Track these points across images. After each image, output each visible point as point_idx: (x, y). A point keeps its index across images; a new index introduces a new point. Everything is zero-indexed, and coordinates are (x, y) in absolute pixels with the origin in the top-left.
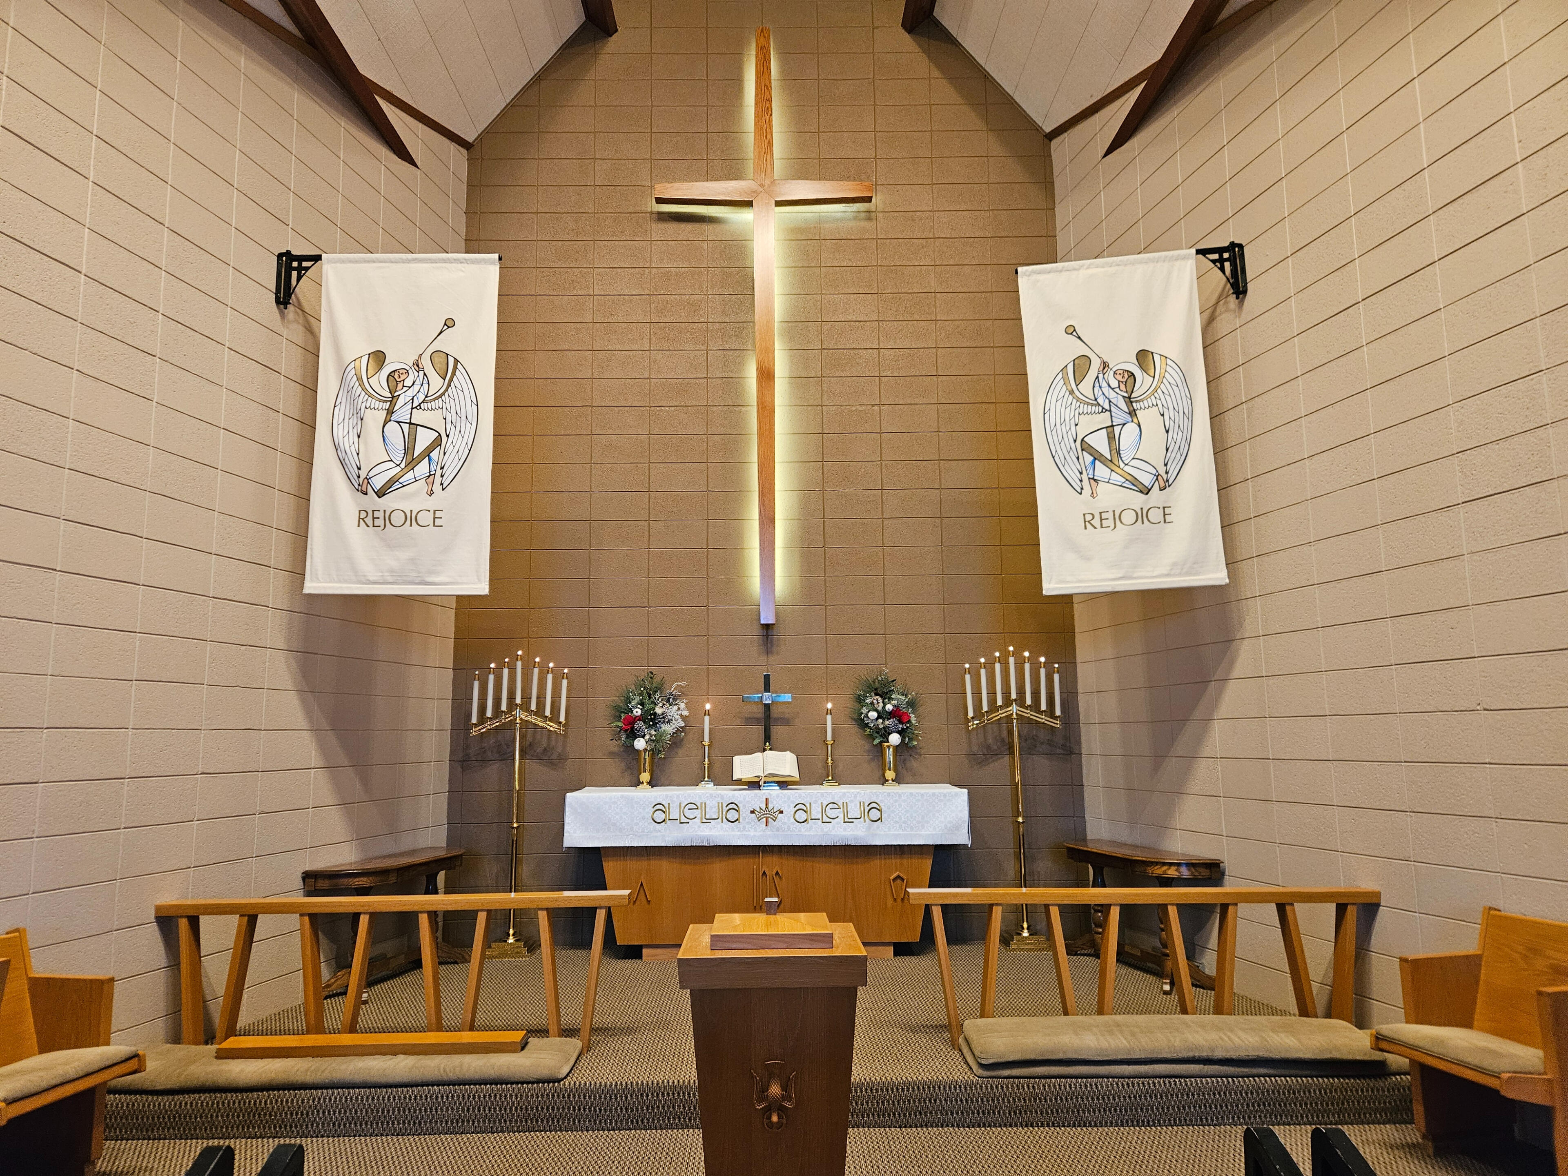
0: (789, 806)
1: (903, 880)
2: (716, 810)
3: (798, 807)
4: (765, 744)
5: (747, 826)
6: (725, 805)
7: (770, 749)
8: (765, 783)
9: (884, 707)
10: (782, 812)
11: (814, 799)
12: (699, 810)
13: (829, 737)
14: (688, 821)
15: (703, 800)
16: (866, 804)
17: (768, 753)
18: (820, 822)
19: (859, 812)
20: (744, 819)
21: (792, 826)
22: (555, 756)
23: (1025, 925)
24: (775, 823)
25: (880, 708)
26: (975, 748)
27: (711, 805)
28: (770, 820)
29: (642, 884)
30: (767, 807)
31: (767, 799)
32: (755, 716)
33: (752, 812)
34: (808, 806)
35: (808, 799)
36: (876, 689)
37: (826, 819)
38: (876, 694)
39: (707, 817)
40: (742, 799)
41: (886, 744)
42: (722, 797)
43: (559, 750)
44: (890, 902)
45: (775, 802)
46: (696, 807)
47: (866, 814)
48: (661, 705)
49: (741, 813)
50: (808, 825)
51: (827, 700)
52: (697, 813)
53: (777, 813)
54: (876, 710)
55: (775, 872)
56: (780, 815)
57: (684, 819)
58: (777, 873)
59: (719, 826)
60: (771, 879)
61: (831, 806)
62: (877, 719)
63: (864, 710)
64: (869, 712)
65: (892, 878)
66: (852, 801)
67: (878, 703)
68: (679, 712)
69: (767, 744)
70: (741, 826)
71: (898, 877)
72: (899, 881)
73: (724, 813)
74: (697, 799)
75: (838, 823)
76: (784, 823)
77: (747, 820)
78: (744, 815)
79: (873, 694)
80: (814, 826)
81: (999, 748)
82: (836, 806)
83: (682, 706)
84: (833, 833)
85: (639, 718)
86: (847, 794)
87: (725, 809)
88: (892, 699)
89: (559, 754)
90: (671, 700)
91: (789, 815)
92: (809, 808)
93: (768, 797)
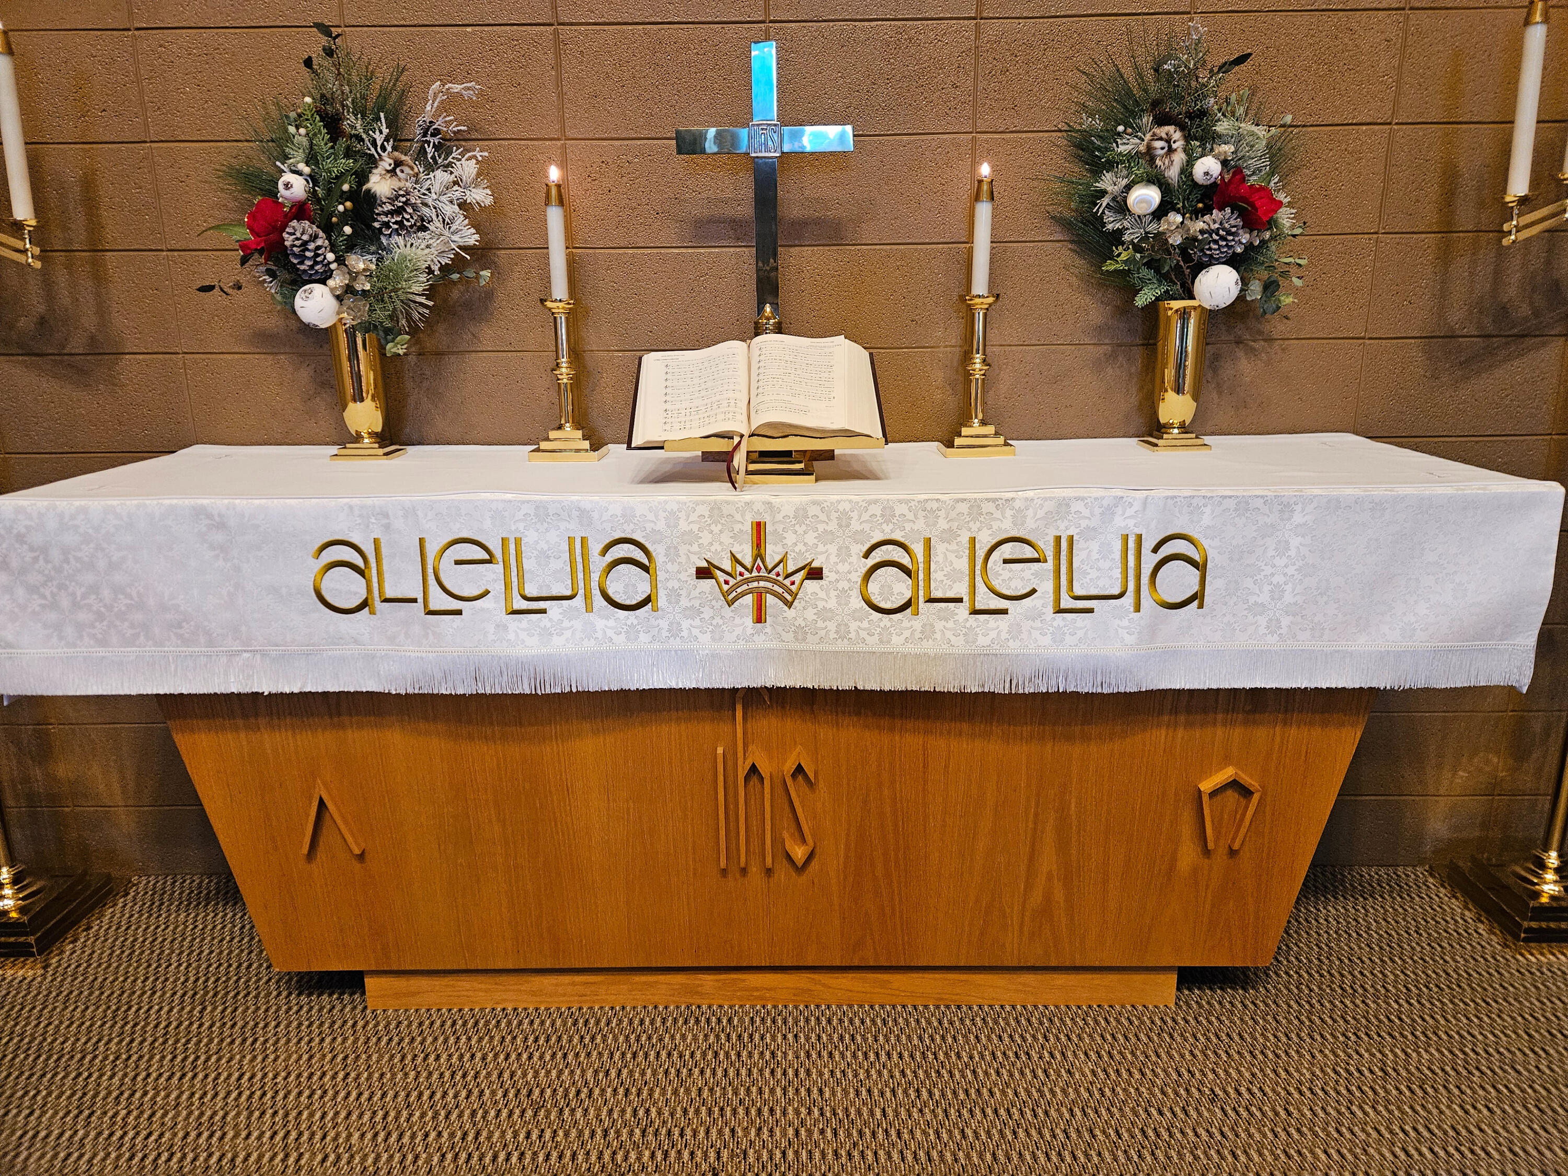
0: (843, 553)
1: (1246, 792)
2: (562, 564)
3: (877, 556)
4: (760, 310)
5: (685, 624)
6: (595, 548)
7: (779, 329)
8: (752, 457)
9: (1187, 171)
10: (815, 574)
11: (943, 524)
12: (498, 568)
13: (980, 285)
14: (455, 605)
15: (512, 529)
16: (1148, 545)
17: (769, 341)
18: (962, 610)
19: (1117, 573)
20: (675, 595)
21: (854, 626)
22: (77, 344)
23: (1553, 859)
24: (790, 613)
25: (1173, 173)
26: (1456, 316)
27: (543, 545)
28: (770, 599)
29: (321, 803)
30: (759, 554)
31: (759, 527)
32: (728, 212)
33: (703, 573)
34: (918, 549)
35: (920, 524)
36: (1155, 104)
37: (986, 600)
38: (1161, 121)
39: (531, 591)
40: (661, 525)
41: (1176, 304)
42: (584, 515)
43: (89, 321)
44: (1188, 854)
45: (790, 538)
46: (484, 556)
47: (1145, 579)
48: (386, 163)
49: (661, 576)
50: (917, 623)
51: (973, 150)
52: (491, 576)
53: (798, 578)
54: (1157, 180)
55: (789, 767)
56: (811, 585)
57: (439, 600)
58: (799, 769)
59: (578, 624)
60: (779, 791)
61: (1007, 550)
62: (1159, 213)
63: (1109, 182)
64: (1128, 188)
65: (1207, 786)
66: (1091, 533)
67: (1171, 151)
68: (457, 193)
69: (768, 308)
70: (664, 624)
71: (1234, 784)
72: (1231, 796)
73: (595, 577)
74: (488, 524)
75: (1036, 615)
76: (825, 615)
77: (684, 602)
78: (671, 584)
79: (1147, 119)
80: (939, 625)
81: (1536, 314)
82: (1029, 552)
83: (467, 168)
84: (1014, 647)
85: (300, 211)
86: (1077, 506)
87: (598, 563)
88: (1216, 138)
89: (92, 338)
90: (430, 150)
91: (843, 585)
92: (921, 558)
93: (766, 518)
